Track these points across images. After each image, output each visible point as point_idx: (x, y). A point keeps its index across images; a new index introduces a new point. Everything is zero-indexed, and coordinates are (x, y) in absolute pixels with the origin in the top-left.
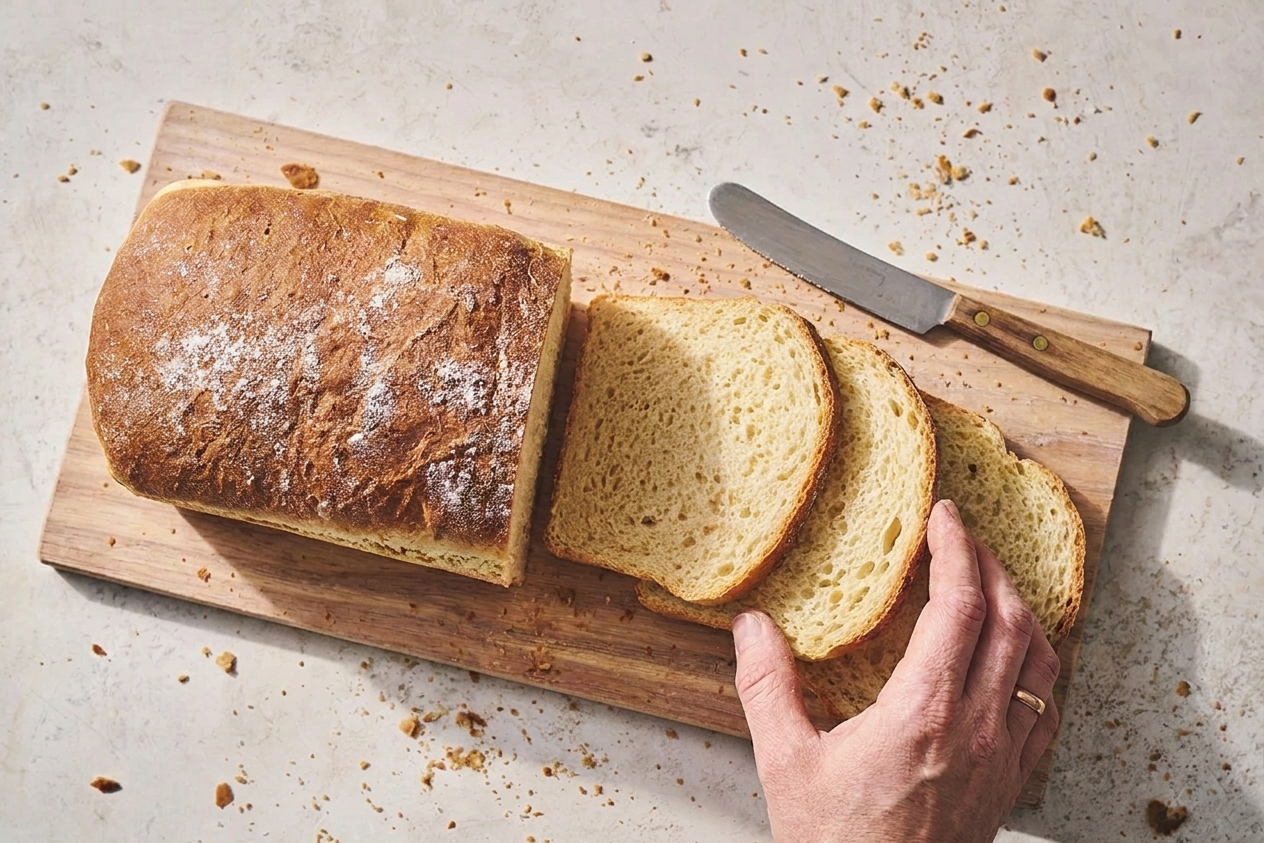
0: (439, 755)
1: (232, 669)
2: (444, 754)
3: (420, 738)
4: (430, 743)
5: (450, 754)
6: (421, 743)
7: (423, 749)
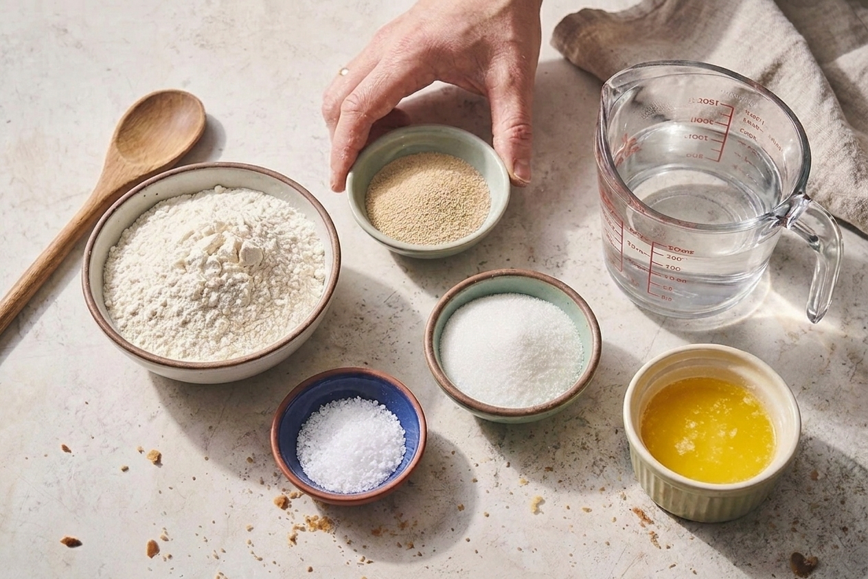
0: (301, 522)
1: (158, 462)
2: (304, 522)
3: (288, 510)
4: (294, 513)
5: (309, 521)
6: (288, 513)
7: (290, 517)
